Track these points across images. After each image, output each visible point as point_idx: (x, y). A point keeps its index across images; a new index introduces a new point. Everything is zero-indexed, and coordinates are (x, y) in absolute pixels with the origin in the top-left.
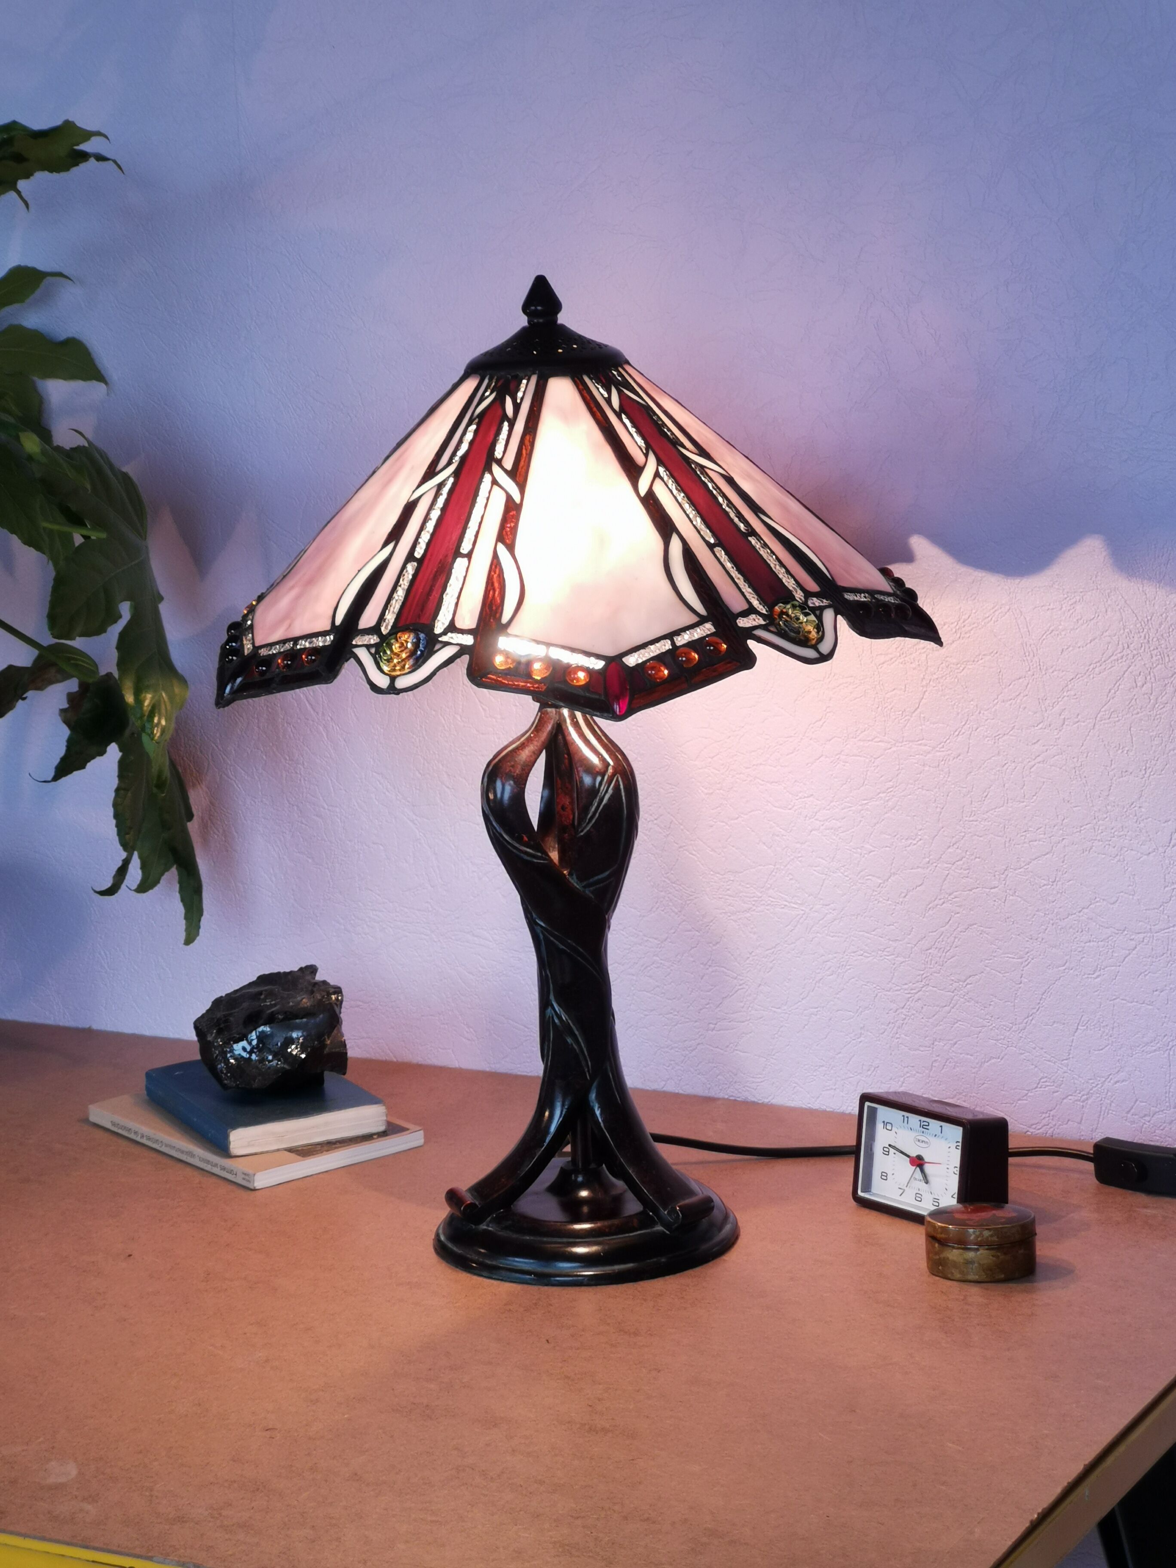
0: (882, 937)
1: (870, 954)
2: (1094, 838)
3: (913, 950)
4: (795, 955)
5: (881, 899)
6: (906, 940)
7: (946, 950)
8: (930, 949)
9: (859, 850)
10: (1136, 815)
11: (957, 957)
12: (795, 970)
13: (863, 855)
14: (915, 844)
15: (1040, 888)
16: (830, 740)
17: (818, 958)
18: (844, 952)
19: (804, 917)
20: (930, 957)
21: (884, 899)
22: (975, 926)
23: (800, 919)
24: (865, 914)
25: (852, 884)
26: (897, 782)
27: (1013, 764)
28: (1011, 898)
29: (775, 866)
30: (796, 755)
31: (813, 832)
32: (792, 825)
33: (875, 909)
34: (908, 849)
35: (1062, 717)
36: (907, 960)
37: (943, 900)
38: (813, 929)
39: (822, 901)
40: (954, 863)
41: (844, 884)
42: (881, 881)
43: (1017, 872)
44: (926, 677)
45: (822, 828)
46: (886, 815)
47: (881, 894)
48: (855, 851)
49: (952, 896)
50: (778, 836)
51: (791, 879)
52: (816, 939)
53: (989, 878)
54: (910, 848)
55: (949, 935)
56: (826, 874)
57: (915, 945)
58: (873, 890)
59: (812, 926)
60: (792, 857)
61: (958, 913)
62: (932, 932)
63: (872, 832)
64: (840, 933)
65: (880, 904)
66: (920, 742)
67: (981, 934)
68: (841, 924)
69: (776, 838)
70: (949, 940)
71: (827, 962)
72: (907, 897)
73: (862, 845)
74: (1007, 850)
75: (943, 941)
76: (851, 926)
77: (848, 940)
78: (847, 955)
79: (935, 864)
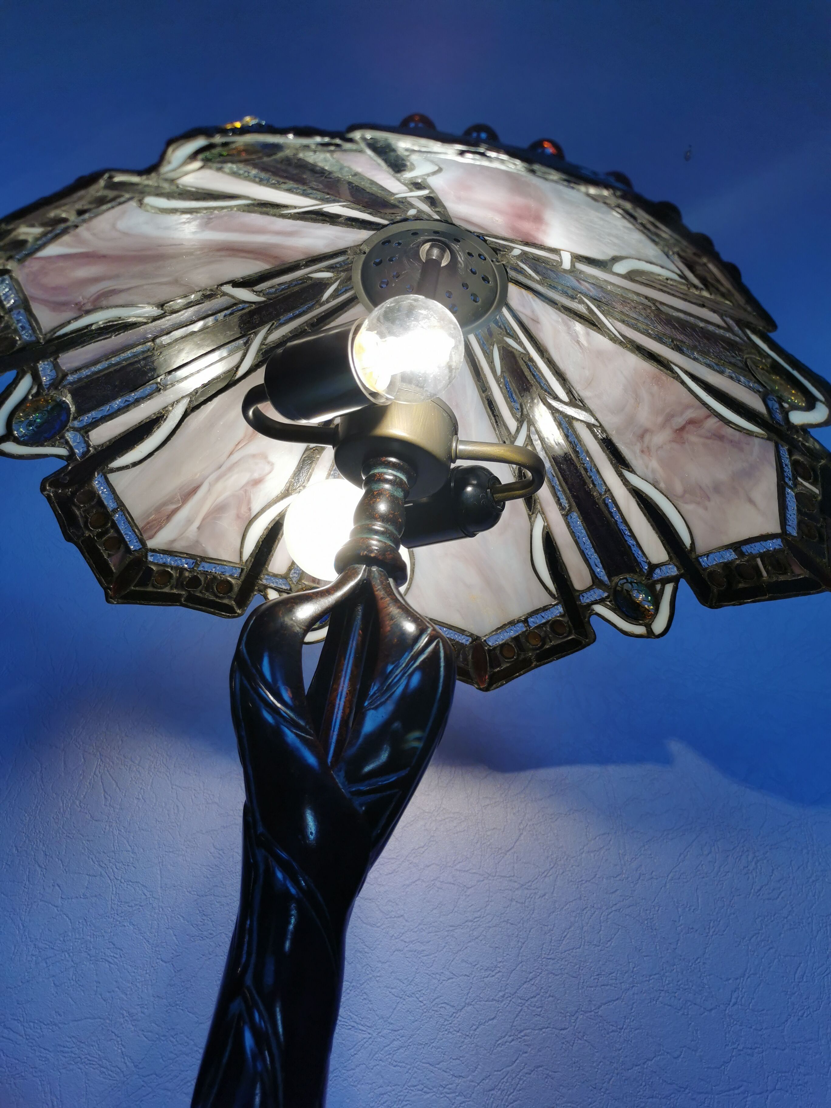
0: (446, 1072)
1: (431, 1089)
2: (662, 989)
3: (476, 1089)
4: (352, 1084)
5: (451, 1030)
6: (470, 1077)
7: (509, 1093)
8: (493, 1090)
9: (438, 976)
10: (700, 971)
11: (519, 1101)
12: (348, 1101)
13: (441, 981)
14: (493, 976)
15: (608, 1033)
16: (428, 866)
17: (375, 1089)
18: (404, 1086)
19: (370, 1041)
20: (492, 1099)
21: (455, 1031)
22: (541, 1069)
23: (365, 1043)
24: (434, 1044)
25: (425, 1010)
26: (485, 912)
27: (592, 909)
28: (580, 1041)
29: (351, 983)
30: (395, 876)
31: (395, 953)
32: (378, 943)
33: (444, 1040)
34: (486, 980)
35: (639, 872)
36: (468, 1100)
37: (512, 1037)
38: (377, 1055)
39: (391, 1026)
40: (528, 999)
41: (417, 1010)
42: (454, 1011)
43: (587, 1015)
44: (523, 822)
45: (406, 949)
46: (469, 944)
47: (452, 1025)
48: (434, 976)
49: (522, 1034)
50: (360, 952)
51: (365, 999)
52: (378, 1067)
53: (560, 1018)
54: (488, 979)
55: (514, 1075)
56: (401, 998)
57: (478, 1084)
58: (446, 1019)
59: (376, 1053)
60: (371, 976)
61: (526, 1053)
62: (498, 1071)
63: (454, 959)
64: (403, 1062)
65: (450, 1035)
66: (511, 878)
67: (546, 1078)
68: (406, 1053)
69: (359, 954)
70: (513, 1082)
71: (383, 1094)
72: (478, 1030)
73: (441, 971)
74: (580, 991)
75: (507, 1082)
76: (416, 1056)
77: (410, 1071)
78: (406, 1089)
79: (509, 999)
